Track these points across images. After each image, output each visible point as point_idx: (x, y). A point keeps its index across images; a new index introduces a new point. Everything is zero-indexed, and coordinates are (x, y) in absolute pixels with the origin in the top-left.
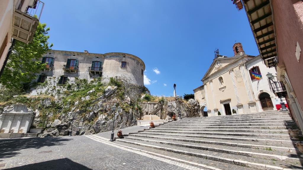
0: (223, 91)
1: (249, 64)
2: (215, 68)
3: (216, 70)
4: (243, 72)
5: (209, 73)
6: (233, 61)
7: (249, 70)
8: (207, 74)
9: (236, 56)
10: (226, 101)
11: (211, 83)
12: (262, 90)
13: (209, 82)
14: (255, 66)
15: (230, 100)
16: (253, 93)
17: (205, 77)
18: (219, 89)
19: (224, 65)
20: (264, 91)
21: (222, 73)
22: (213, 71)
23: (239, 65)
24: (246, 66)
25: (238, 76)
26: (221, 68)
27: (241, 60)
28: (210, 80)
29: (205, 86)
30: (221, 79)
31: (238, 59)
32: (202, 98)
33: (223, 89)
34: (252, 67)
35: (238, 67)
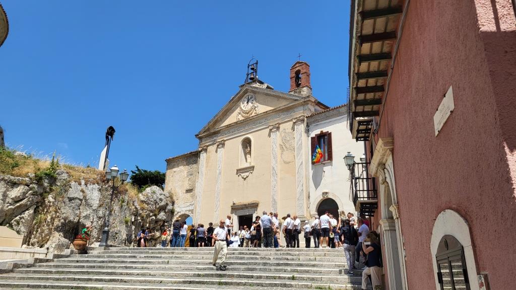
0: (245, 179)
1: (314, 122)
2: (238, 110)
3: (241, 118)
4: (299, 140)
5: (221, 120)
6: (283, 104)
7: (312, 138)
8: (217, 122)
9: (292, 93)
10: (245, 207)
11: (221, 151)
12: (327, 193)
13: (215, 146)
14: (325, 130)
15: (255, 206)
16: (309, 197)
17: (209, 129)
18: (237, 170)
19: (262, 109)
20: (330, 196)
21: (253, 128)
22: (232, 119)
23: (295, 119)
24: (308, 126)
25: (288, 146)
26: (253, 114)
27: (302, 108)
28: (219, 139)
29: (203, 156)
30: (247, 143)
31: (297, 103)
32: (188, 188)
33: (247, 174)
34: (318, 132)
35: (291, 123)
